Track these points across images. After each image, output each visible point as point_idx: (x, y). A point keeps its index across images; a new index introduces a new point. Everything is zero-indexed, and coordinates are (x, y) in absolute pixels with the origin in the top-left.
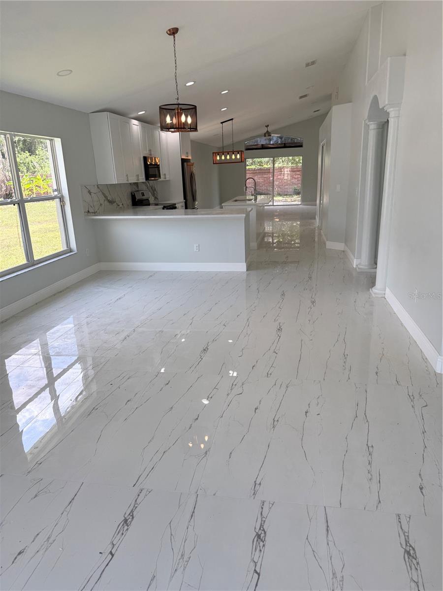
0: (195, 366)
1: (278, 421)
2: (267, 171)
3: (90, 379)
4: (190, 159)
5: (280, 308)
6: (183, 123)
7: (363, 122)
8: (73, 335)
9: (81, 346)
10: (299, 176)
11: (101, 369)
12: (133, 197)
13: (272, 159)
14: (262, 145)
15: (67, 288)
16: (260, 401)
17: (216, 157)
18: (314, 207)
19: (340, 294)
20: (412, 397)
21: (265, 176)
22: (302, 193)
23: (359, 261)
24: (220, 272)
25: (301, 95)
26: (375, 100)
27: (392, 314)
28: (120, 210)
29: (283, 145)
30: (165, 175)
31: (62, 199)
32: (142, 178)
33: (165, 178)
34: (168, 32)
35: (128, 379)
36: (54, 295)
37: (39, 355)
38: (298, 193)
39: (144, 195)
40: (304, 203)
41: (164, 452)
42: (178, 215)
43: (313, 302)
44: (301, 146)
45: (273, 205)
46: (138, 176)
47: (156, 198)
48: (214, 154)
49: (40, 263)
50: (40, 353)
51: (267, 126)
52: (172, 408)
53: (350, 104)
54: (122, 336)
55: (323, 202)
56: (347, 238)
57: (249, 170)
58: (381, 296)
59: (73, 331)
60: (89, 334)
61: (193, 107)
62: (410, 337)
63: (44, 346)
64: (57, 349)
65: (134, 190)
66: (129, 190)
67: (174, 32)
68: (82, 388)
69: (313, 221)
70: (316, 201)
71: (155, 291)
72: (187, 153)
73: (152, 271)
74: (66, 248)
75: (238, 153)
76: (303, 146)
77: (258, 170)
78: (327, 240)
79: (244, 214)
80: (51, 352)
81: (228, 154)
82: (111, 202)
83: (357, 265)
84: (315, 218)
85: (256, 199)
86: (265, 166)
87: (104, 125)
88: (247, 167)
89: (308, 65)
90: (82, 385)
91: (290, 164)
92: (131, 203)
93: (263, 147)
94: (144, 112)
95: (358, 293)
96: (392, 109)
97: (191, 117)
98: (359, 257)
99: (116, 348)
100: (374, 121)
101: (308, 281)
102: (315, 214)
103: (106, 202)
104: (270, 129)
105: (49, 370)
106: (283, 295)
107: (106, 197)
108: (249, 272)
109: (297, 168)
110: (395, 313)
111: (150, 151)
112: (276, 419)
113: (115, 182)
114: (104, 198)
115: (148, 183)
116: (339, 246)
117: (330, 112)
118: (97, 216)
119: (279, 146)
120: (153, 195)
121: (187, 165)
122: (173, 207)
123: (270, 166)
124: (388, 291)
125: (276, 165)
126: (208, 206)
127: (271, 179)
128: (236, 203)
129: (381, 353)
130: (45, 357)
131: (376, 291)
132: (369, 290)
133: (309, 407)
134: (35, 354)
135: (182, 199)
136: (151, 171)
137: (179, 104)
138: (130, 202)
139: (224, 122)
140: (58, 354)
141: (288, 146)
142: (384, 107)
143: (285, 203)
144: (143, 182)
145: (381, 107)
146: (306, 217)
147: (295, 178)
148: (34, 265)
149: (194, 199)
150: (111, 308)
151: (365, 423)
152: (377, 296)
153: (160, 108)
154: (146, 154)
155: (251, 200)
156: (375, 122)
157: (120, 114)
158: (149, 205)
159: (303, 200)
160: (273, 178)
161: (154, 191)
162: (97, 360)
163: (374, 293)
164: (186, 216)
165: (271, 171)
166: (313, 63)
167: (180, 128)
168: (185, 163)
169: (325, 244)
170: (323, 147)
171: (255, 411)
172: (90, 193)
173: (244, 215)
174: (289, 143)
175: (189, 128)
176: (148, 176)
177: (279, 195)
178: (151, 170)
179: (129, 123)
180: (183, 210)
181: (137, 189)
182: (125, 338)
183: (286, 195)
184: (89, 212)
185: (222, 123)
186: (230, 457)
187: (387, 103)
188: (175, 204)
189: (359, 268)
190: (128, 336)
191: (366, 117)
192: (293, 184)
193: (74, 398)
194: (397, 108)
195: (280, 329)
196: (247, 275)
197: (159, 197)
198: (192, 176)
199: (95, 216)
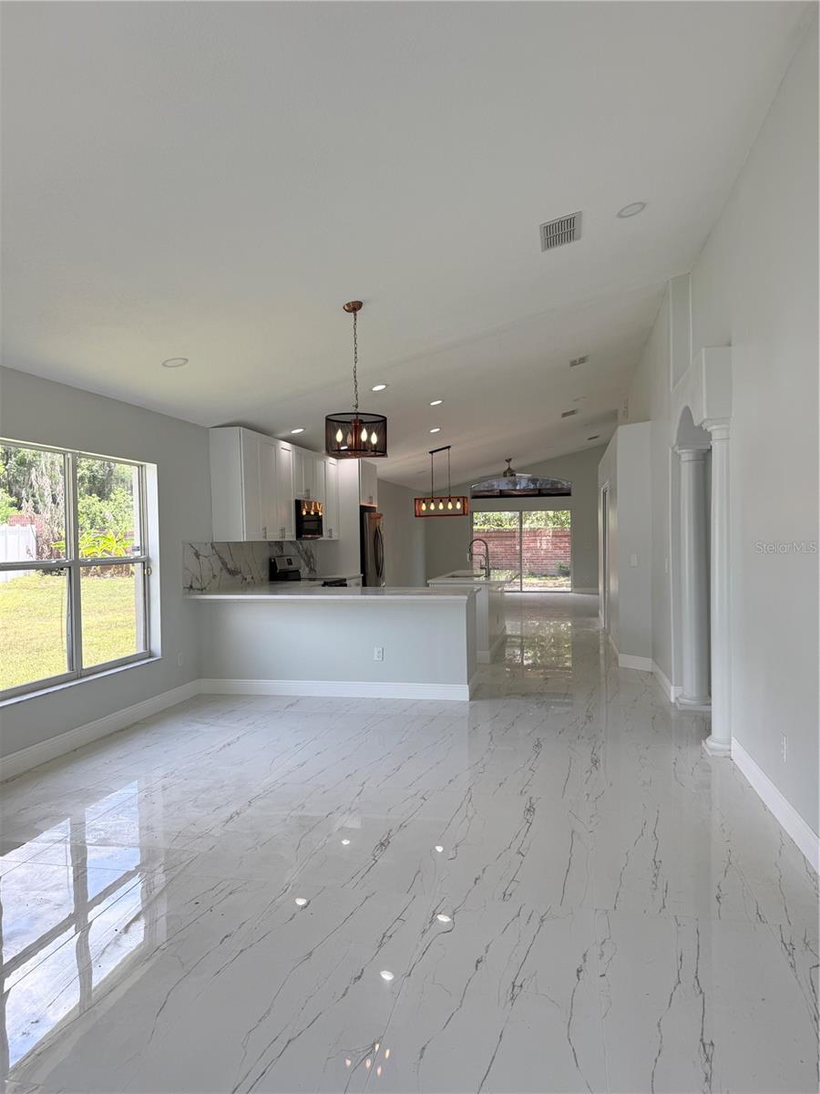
0: (361, 874)
1: (521, 986)
2: (510, 535)
3: (157, 891)
4: (374, 508)
5: (531, 770)
6: (364, 443)
7: (670, 451)
8: (135, 809)
9: (147, 828)
10: (567, 545)
11: (180, 873)
12: (272, 565)
13: (518, 513)
14: (501, 491)
15: (136, 724)
16: (488, 946)
17: (420, 505)
18: (595, 597)
19: (647, 748)
20: (790, 948)
21: (507, 543)
22: (572, 573)
23: (680, 692)
24: (420, 700)
25: (565, 412)
26: (687, 413)
27: (746, 789)
28: (246, 585)
29: (537, 492)
30: (330, 530)
31: (146, 564)
32: (290, 535)
33: (331, 537)
34: (346, 308)
35: (231, 893)
36: (111, 735)
37: (66, 842)
38: (566, 574)
39: (291, 564)
40: (579, 590)
41: (289, 1042)
42: (349, 597)
43: (595, 762)
44: (569, 494)
45: (521, 591)
46: (283, 530)
47: (312, 570)
48: (417, 501)
49: (91, 675)
50: (69, 839)
51: (509, 461)
52: (310, 954)
53: (648, 422)
54: (227, 813)
55: (609, 588)
56: (656, 650)
57: (478, 531)
58: (722, 754)
59: (135, 801)
60: (164, 807)
61: (381, 419)
62: (781, 832)
63: (78, 828)
64: (102, 832)
65: (275, 554)
66: (266, 554)
67: (355, 307)
68: (140, 909)
69: (594, 619)
70: (598, 587)
71: (296, 731)
72: (371, 498)
73: (295, 697)
74: (142, 651)
75: (458, 500)
76: (572, 494)
77: (494, 532)
78: (620, 652)
79: (465, 594)
80: (89, 838)
81: (441, 501)
82: (233, 573)
83: (677, 698)
84: (597, 616)
85: (489, 575)
86: (507, 526)
87: (234, 447)
88: (475, 527)
89: (573, 363)
90: (140, 902)
91: (551, 525)
92: (267, 577)
93: (502, 495)
94: (301, 430)
95: (680, 748)
96: (714, 427)
97: (378, 435)
98: (680, 683)
99: (213, 835)
100: (688, 448)
101: (585, 723)
102: (598, 608)
103: (224, 571)
104: (513, 465)
105: (80, 871)
106: (538, 745)
107: (224, 564)
108: (475, 702)
109: (562, 531)
110: (751, 787)
111: (308, 491)
112: (518, 983)
113: (243, 538)
114: (221, 565)
115: (301, 544)
116: (642, 664)
117: (614, 437)
118: (205, 594)
119: (531, 493)
120: (308, 564)
121: (370, 518)
122: (341, 583)
123: (515, 526)
124: (735, 745)
125: (526, 526)
126: (404, 583)
127: (518, 548)
128: (455, 580)
129: (727, 860)
130: (76, 846)
131: (713, 744)
132: (701, 744)
133: (585, 961)
134: (59, 841)
135: (357, 572)
136: (307, 526)
137: (358, 414)
138: (265, 574)
139: (435, 451)
140: (104, 843)
141: (546, 493)
142: (702, 423)
143: (543, 589)
144: (291, 542)
145: (696, 424)
146: (581, 613)
147: (560, 548)
148: (81, 677)
149: (379, 572)
150: (210, 761)
151: (697, 996)
152: (715, 754)
153: (328, 420)
154: (301, 496)
155: (479, 576)
156: (690, 450)
157: (261, 431)
158: (299, 579)
159: (575, 585)
160: (521, 547)
161: (309, 558)
162: (174, 856)
163: (710, 749)
164: (363, 597)
165: (517, 535)
166: (583, 360)
167: (358, 450)
168: (367, 514)
169: (616, 659)
170: (604, 494)
171: (477, 966)
172: (197, 555)
173: (466, 598)
174: (549, 489)
175: (372, 451)
176: (300, 532)
177: (533, 575)
178: (308, 524)
179: (275, 447)
180: (359, 588)
181: (280, 554)
182: (232, 818)
183: (545, 576)
184: (191, 587)
185: (431, 452)
186: (421, 1057)
187: (705, 417)
188: (345, 580)
189: (681, 704)
190: (238, 814)
191: (674, 442)
192: (557, 557)
193: (123, 926)
194: (724, 426)
195: (530, 810)
196: (471, 707)
197: (317, 569)
198: (377, 534)
199: (202, 594)
